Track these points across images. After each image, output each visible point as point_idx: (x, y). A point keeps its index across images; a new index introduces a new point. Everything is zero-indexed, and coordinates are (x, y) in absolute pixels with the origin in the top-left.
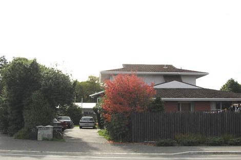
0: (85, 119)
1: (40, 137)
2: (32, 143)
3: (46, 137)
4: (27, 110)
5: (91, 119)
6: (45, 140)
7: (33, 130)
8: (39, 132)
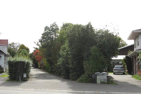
0: (117, 68)
1: (98, 81)
2: (93, 85)
3: (103, 81)
4: (87, 61)
5: (122, 68)
6: (103, 83)
7: (93, 76)
8: (98, 78)
